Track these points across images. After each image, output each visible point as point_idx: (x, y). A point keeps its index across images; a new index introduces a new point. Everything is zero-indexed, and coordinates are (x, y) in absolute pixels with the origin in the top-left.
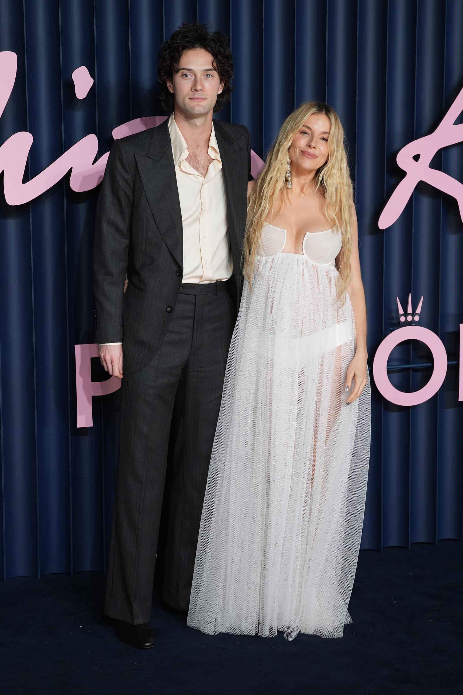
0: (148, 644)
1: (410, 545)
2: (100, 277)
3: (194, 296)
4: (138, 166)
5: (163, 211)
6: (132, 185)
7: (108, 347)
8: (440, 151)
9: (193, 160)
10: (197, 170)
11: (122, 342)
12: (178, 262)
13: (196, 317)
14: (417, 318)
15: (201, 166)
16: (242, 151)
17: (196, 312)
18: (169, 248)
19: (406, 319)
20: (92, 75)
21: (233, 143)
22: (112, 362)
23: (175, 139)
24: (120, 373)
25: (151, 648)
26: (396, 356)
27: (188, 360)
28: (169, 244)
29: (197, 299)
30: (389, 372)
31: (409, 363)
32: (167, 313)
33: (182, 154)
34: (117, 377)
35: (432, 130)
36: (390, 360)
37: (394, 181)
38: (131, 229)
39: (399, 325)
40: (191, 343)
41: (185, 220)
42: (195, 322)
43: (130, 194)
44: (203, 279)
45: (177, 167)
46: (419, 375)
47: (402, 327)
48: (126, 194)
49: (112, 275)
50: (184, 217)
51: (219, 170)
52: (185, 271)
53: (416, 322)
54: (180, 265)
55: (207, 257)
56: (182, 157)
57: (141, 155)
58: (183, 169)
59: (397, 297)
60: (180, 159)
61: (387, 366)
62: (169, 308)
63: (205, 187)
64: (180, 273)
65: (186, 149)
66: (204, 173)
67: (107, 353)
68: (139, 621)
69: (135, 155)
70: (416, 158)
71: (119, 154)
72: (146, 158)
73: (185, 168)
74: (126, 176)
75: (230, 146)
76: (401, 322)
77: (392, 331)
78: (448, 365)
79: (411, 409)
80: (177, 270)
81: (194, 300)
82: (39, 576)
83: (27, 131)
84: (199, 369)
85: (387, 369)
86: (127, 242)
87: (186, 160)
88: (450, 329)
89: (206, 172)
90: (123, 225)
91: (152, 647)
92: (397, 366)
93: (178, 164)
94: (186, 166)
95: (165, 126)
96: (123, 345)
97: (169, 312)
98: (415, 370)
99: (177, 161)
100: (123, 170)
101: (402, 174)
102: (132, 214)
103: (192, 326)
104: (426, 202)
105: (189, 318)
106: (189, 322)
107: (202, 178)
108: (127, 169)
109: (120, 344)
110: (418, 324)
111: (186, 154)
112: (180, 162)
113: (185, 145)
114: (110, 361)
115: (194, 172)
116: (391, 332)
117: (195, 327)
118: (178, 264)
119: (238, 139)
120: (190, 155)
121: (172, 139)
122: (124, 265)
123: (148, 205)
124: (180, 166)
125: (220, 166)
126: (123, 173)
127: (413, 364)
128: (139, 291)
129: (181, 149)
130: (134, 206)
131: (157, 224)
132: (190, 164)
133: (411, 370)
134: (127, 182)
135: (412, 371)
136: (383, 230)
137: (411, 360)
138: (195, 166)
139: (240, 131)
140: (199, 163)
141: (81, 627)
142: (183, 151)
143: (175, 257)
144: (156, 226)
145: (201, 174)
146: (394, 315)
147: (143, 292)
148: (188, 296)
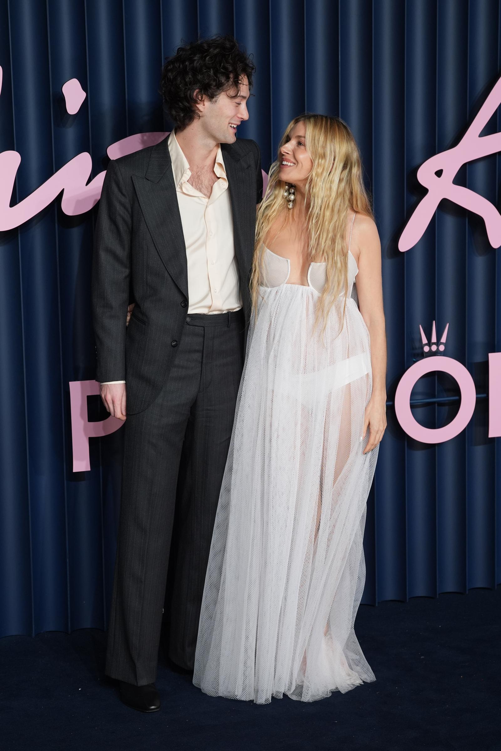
0: (153, 707)
1: (438, 596)
2: (99, 310)
3: (203, 328)
4: (136, 189)
5: (164, 237)
6: (130, 210)
7: (109, 386)
8: (464, 166)
9: (195, 181)
10: (200, 191)
11: (126, 381)
12: (183, 291)
13: (204, 351)
14: (442, 348)
15: (204, 187)
16: (250, 168)
17: (205, 345)
18: (172, 277)
19: (430, 349)
20: (84, 88)
21: (240, 160)
22: (113, 403)
23: (177, 158)
24: (122, 414)
25: (156, 711)
26: (420, 389)
27: (197, 398)
28: (172, 273)
29: (205, 331)
30: (412, 406)
31: (434, 396)
32: (173, 348)
33: (184, 175)
34: (119, 419)
35: (455, 143)
36: (413, 394)
37: (415, 198)
38: (131, 257)
39: (423, 355)
40: (199, 379)
41: (189, 247)
42: (204, 356)
43: (128, 219)
44: (212, 309)
45: (178, 189)
46: (445, 409)
47: (426, 357)
48: (124, 220)
49: (111, 308)
50: (187, 243)
51: (225, 190)
52: (191, 300)
53: (441, 352)
54: (185, 295)
55: (216, 285)
56: (183, 178)
57: (139, 177)
58: (184, 191)
59: (420, 326)
60: (182, 181)
61: (411, 400)
62: (174, 342)
63: (210, 208)
64: (185, 303)
65: (188, 169)
66: (208, 194)
67: (108, 393)
68: (143, 682)
69: (132, 177)
70: (439, 173)
71: (115, 176)
72: (145, 180)
73: (187, 189)
74: (123, 199)
75: (237, 163)
76: (425, 352)
77: (415, 362)
78: (477, 398)
79: (436, 447)
80: (182, 300)
81: (202, 332)
82: (33, 635)
83: (14, 150)
84: (209, 408)
85: (410, 403)
86: (127, 271)
87: (188, 181)
88: (478, 359)
89: (210, 193)
90: (122, 253)
91: (158, 710)
92: (421, 400)
93: (179, 186)
94: (188, 188)
95: (164, 145)
96: (126, 384)
97: (174, 346)
98: (441, 404)
99: (178, 183)
100: (120, 194)
101: (423, 191)
102: (132, 241)
103: (201, 360)
104: (450, 222)
105: (198, 351)
106: (197, 356)
107: (207, 200)
108: (124, 191)
109: (123, 382)
110: (444, 354)
111: (188, 174)
112: (182, 184)
113: (187, 165)
114: (111, 401)
115: (197, 193)
116: (414, 364)
117: (204, 361)
118: (183, 293)
119: (246, 155)
120: (192, 175)
121: (173, 158)
122: (125, 296)
123: (147, 230)
124: (181, 188)
125: (225, 185)
126: (119, 197)
127: (438, 397)
128: (142, 324)
129: (183, 170)
130: (133, 232)
131: (158, 251)
132: (192, 185)
133: (436, 405)
134: (125, 207)
135: (438, 405)
136: (404, 252)
137: (436, 393)
138: (198, 187)
139: (248, 146)
140: (203, 184)
141: (80, 689)
142: (185, 172)
143: (179, 286)
144: (157, 254)
145: (205, 195)
146: (417, 345)
147: (145, 325)
148: (197, 327)
